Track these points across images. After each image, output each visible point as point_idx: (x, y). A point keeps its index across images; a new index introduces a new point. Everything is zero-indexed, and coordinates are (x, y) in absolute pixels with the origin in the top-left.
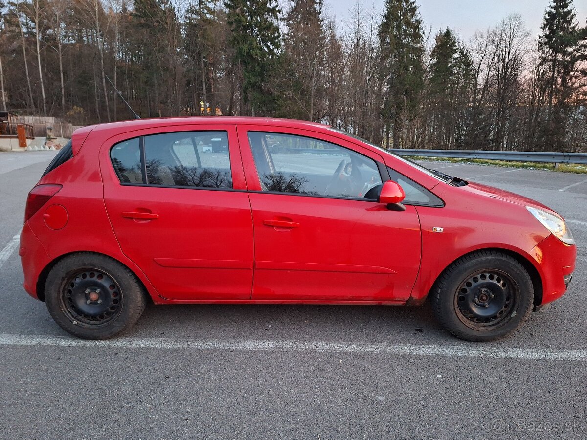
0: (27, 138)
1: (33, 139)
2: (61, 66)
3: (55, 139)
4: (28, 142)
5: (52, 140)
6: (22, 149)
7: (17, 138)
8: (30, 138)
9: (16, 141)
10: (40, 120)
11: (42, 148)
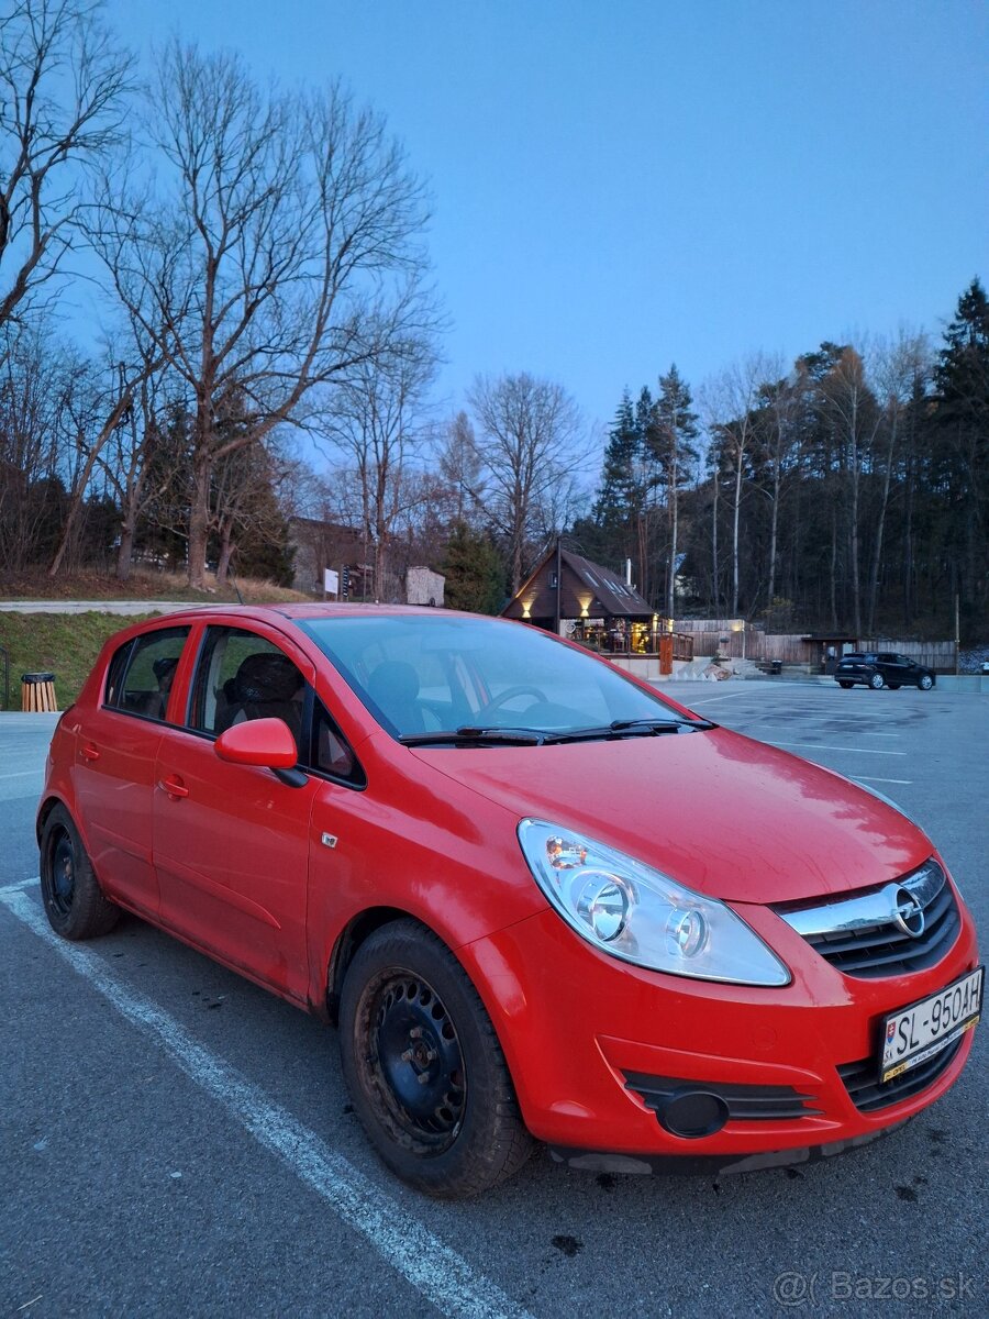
0: (676, 658)
1: (691, 660)
2: (775, 524)
3: (726, 660)
4: (677, 665)
5: (722, 663)
6: (664, 678)
7: (658, 657)
8: (684, 659)
9: (655, 664)
10: (716, 625)
11: (703, 677)
